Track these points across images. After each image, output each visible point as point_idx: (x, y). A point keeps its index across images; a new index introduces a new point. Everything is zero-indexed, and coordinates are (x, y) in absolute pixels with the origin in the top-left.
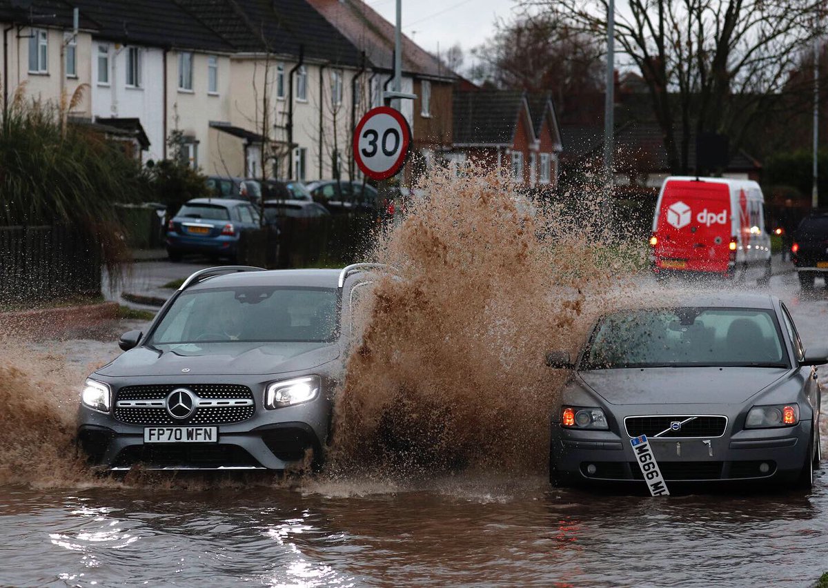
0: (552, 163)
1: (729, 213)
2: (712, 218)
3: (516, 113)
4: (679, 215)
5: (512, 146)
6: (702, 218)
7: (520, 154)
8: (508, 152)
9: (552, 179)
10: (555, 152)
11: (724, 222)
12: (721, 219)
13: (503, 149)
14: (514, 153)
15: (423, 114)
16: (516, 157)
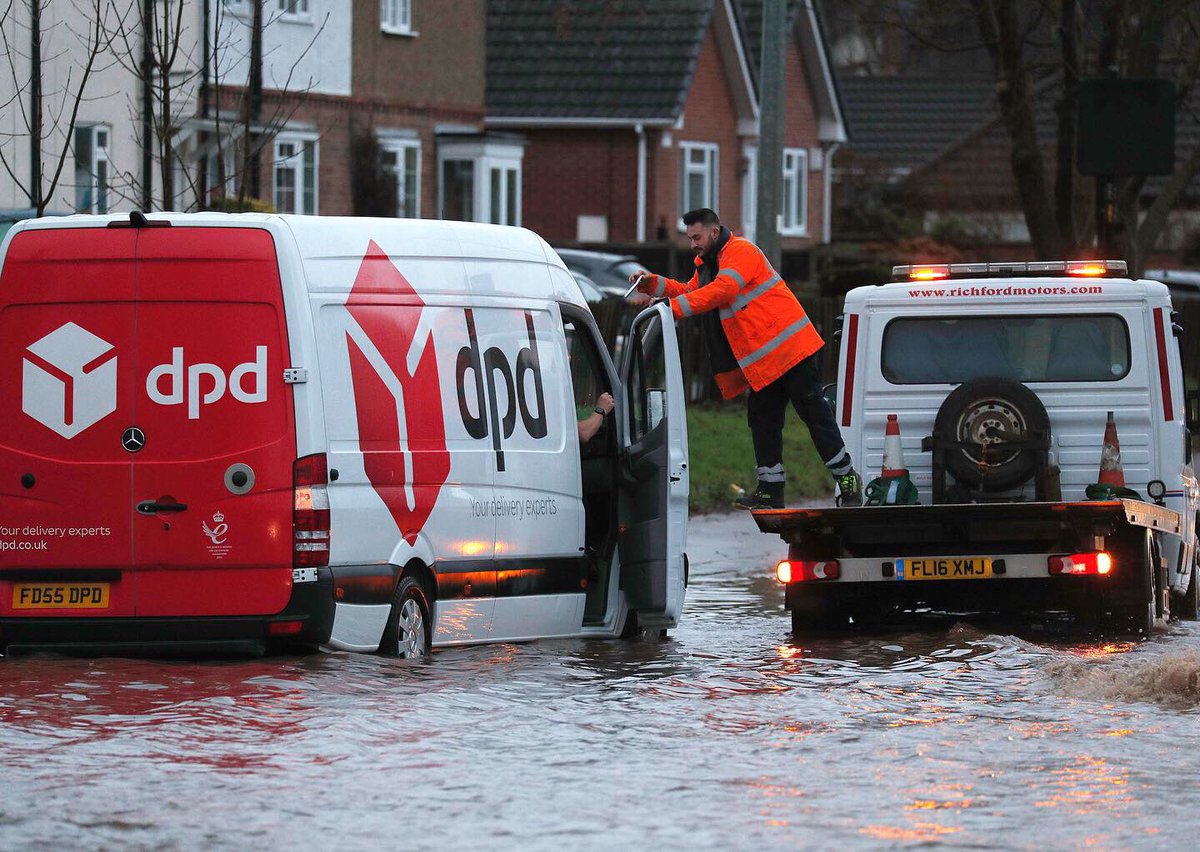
0: (815, 175)
1: (280, 359)
2: (207, 383)
3: (693, 28)
4: (68, 381)
5: (680, 124)
6: (165, 384)
7: (708, 147)
8: (667, 142)
9: (814, 223)
10: (824, 145)
11: (260, 396)
12: (248, 383)
13: (653, 134)
14: (688, 146)
15: (386, 26)
16: (698, 156)
